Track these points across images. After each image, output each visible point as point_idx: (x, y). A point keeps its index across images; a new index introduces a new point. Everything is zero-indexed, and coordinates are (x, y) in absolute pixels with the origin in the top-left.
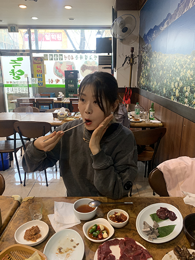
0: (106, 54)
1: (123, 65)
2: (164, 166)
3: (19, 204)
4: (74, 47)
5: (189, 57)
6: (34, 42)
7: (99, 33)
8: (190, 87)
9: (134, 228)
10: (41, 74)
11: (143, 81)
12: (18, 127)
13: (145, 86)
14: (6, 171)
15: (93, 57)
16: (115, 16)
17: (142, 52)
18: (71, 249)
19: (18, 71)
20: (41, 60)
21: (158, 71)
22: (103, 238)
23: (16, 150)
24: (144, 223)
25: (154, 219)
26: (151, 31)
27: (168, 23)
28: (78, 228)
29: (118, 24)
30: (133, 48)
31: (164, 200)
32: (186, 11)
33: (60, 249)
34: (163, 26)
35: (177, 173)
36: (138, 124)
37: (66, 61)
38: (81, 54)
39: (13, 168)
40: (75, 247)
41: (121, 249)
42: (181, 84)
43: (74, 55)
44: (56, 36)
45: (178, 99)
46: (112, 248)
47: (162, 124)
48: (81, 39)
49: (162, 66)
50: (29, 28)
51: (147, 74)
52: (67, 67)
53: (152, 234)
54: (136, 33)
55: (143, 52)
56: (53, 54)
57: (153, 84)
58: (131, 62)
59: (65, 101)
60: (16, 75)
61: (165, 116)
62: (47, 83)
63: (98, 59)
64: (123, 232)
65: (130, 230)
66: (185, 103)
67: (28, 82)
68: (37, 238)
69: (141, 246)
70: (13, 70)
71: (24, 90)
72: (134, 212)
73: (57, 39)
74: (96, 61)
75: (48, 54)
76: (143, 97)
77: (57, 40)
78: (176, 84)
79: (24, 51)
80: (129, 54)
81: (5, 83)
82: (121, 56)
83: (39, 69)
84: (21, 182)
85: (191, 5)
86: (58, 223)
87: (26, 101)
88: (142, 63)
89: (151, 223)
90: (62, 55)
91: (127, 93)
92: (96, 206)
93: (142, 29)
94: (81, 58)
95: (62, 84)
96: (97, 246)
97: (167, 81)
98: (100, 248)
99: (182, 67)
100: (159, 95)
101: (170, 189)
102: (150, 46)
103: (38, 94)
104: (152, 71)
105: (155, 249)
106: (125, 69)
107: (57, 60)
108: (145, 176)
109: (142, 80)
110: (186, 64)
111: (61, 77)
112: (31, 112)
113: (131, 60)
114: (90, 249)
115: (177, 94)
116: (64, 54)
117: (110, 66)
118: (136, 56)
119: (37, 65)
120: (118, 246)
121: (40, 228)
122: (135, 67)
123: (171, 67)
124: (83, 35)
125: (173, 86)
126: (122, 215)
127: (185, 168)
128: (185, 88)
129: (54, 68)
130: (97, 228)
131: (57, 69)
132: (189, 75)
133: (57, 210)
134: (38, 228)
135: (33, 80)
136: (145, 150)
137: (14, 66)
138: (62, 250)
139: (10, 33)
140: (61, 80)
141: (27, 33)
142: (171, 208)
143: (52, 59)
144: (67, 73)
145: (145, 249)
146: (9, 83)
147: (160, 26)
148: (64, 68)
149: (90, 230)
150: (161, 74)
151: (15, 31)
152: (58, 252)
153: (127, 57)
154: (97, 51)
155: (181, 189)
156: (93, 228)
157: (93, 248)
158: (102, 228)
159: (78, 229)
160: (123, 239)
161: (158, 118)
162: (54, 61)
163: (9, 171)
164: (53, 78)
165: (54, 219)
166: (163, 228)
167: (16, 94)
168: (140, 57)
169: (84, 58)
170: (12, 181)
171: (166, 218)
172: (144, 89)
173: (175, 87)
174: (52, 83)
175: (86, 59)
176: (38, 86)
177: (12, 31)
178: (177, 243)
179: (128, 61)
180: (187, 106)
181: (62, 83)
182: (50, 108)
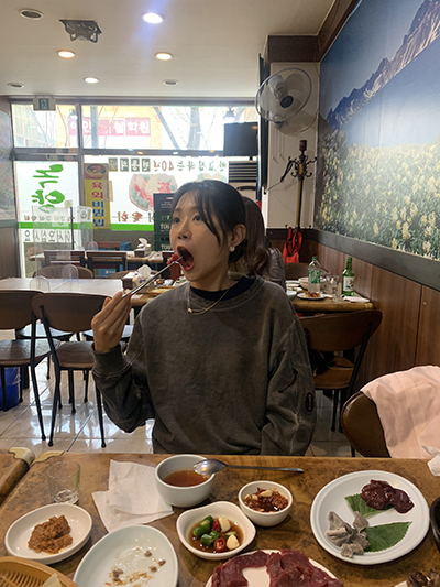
0: (247, 159)
1: (283, 178)
2: (379, 388)
3: (26, 467)
4: (175, 145)
5: (431, 149)
6: (90, 137)
7: (230, 113)
8: (436, 214)
9: (306, 528)
10: (101, 200)
11: (326, 214)
12: (42, 307)
13: (332, 224)
14: (10, 411)
15: (216, 166)
16: (264, 73)
17: (324, 150)
18: (144, 575)
19: (51, 194)
20: (103, 170)
21: (360, 187)
22: (226, 549)
23: (35, 361)
24: (332, 516)
25: (354, 507)
26: (345, 104)
27: (382, 81)
28: (166, 524)
29: (272, 90)
30: (305, 142)
31: (379, 465)
32: (421, 49)
33: (116, 574)
34: (370, 89)
35: (409, 403)
36: (317, 303)
37: (157, 172)
38: (189, 158)
39: (27, 406)
40: (154, 569)
41: (272, 577)
42: (414, 211)
43: (175, 160)
44: (137, 125)
45: (408, 244)
46: (249, 574)
47: (371, 305)
48: (192, 128)
49: (370, 175)
50: (79, 101)
51: (335, 198)
52: (160, 186)
53: (350, 542)
54: (312, 109)
55: (328, 148)
56: (130, 157)
57: (351, 216)
58: (301, 172)
59: (153, 258)
60: (46, 202)
61: (378, 286)
62: (114, 221)
63: (226, 169)
64: (280, 537)
65: (296, 532)
66: (423, 252)
67: (72, 218)
68: (61, 547)
69: (324, 569)
70: (40, 192)
71: (63, 236)
72: (306, 491)
73: (139, 131)
74: (222, 173)
75: (118, 157)
76: (329, 247)
77: (140, 134)
78: (404, 211)
79: (66, 150)
80: (296, 155)
81: (22, 220)
82: (279, 159)
83: (98, 190)
84: (44, 438)
85: (433, 36)
86: (117, 512)
87: (64, 257)
88: (325, 173)
89: (349, 517)
90: (148, 160)
91: (291, 240)
92: (211, 471)
93: (324, 99)
94: (191, 166)
95: (148, 223)
96: (212, 569)
97: (382, 207)
98: (219, 571)
99: (416, 171)
100: (364, 241)
101: (394, 444)
102: (342, 134)
103: (93, 244)
104: (348, 189)
105: (358, 579)
106: (286, 188)
107: (138, 170)
108: (333, 429)
109: (325, 210)
110: (424, 164)
111: (144, 207)
112: (73, 277)
113: (300, 167)
114: (194, 575)
115: (406, 233)
116: (152, 158)
117: (254, 184)
118: (311, 158)
119: (94, 182)
120: (264, 570)
121: (71, 522)
122: (310, 183)
123: (391, 175)
124: (195, 119)
125: (395, 217)
126: (276, 495)
127: (429, 391)
128: (424, 219)
129: (130, 188)
130: (213, 525)
131: (137, 192)
132: (432, 188)
133: (116, 479)
134: (65, 520)
135: (84, 213)
136: (334, 364)
137: (42, 184)
138: (122, 578)
139: (37, 112)
140: (145, 214)
141: (73, 113)
142: (398, 482)
143: (126, 169)
144: (159, 200)
145: (334, 577)
146: (31, 221)
147: (363, 89)
148: (153, 189)
149: (194, 529)
150: (367, 192)
151: (48, 109)
152: (110, 580)
153: (291, 162)
154: (225, 153)
155: (421, 443)
156: (203, 523)
157: (202, 574)
158: (225, 526)
159: (164, 528)
160: (276, 551)
161: (362, 292)
162: (130, 174)
163: (18, 412)
164: (127, 209)
165: (108, 502)
166: (379, 530)
167: (44, 245)
168: (321, 161)
169: (197, 167)
170: (22, 435)
171: (385, 506)
172: (329, 230)
173: (400, 219)
174: (125, 220)
175: (201, 169)
176: (92, 227)
177: (41, 109)
178: (416, 565)
179: (293, 169)
180: (430, 257)
181: (147, 220)
182: (118, 271)
